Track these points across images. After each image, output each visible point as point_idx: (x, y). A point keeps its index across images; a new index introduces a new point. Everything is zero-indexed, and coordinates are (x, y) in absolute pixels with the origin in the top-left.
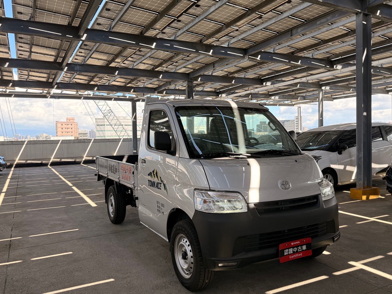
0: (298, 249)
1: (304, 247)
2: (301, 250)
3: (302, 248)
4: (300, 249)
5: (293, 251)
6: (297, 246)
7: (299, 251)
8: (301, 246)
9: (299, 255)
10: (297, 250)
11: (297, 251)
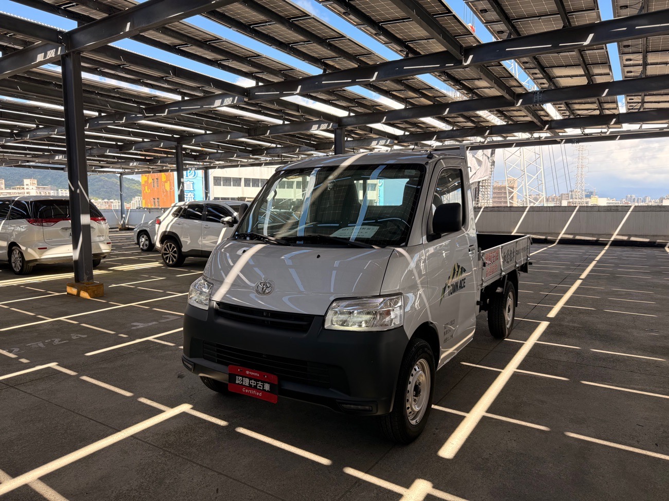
0: (257, 384)
1: (267, 387)
2: (262, 388)
3: (263, 386)
4: (260, 385)
5: (249, 383)
6: (257, 380)
7: (258, 387)
8: (263, 382)
9: (258, 394)
10: (255, 384)
11: (255, 387)
